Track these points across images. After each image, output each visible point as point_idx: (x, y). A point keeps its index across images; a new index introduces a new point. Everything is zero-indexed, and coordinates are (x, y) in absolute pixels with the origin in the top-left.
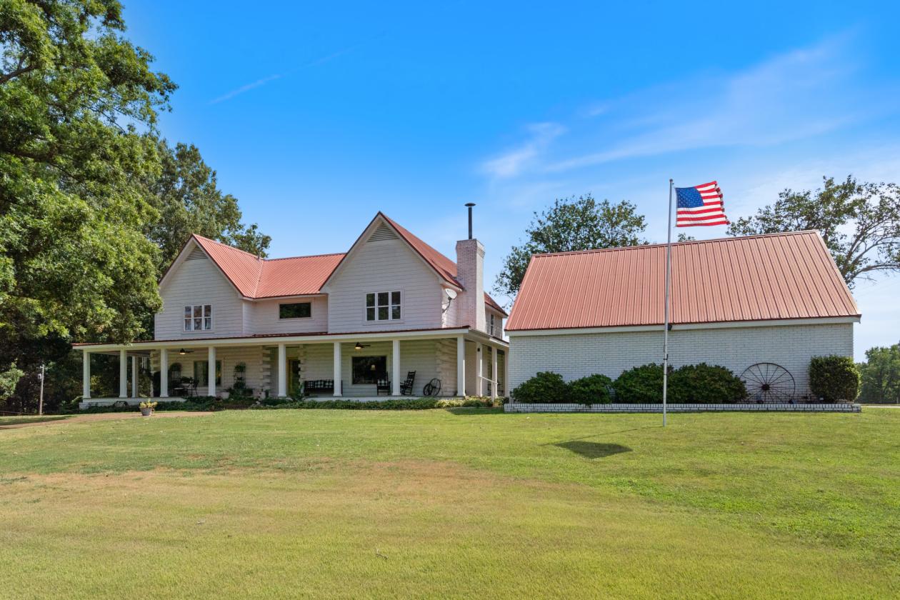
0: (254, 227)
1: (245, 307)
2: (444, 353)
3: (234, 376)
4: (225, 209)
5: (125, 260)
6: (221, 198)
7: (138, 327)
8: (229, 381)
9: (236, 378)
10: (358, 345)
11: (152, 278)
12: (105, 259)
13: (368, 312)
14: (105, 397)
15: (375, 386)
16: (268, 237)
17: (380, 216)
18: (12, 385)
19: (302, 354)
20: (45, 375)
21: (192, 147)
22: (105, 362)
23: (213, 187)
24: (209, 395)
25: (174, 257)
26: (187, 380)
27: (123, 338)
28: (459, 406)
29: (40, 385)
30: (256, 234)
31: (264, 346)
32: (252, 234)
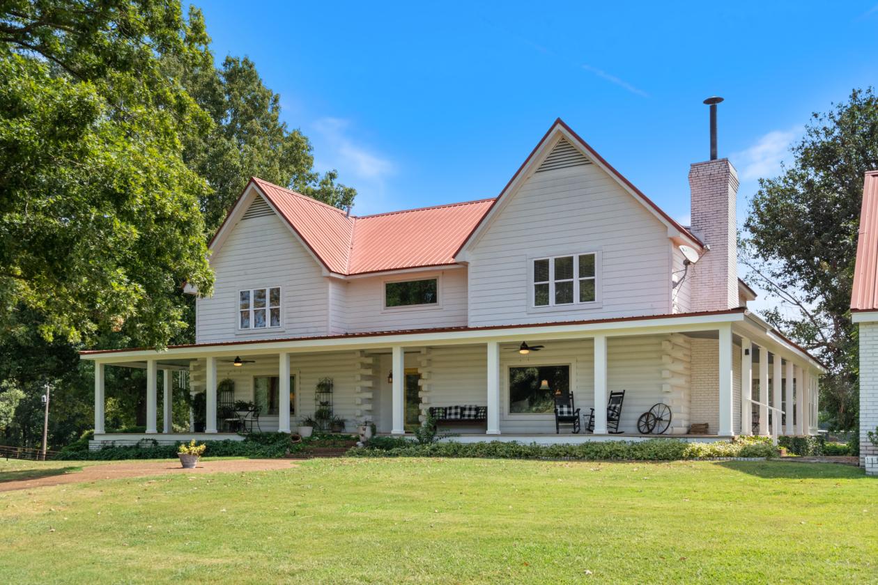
0: (332, 176)
1: (332, 289)
2: (675, 360)
3: (316, 400)
4: (290, 151)
5: (158, 197)
6: (285, 135)
7: (177, 319)
8: (309, 408)
9: (318, 403)
10: (524, 346)
11: (199, 237)
12: (125, 189)
13: (536, 291)
14: (125, 432)
15: (553, 417)
16: (351, 191)
17: (559, 127)
18: (10, 410)
19: (424, 363)
20: (51, 397)
21: (246, 62)
22: (127, 379)
23: (275, 119)
24: (280, 431)
25: (221, 220)
26: (243, 406)
27: (154, 339)
28: (730, 455)
29: (44, 410)
30: (335, 186)
31: (362, 351)
32: (329, 186)
